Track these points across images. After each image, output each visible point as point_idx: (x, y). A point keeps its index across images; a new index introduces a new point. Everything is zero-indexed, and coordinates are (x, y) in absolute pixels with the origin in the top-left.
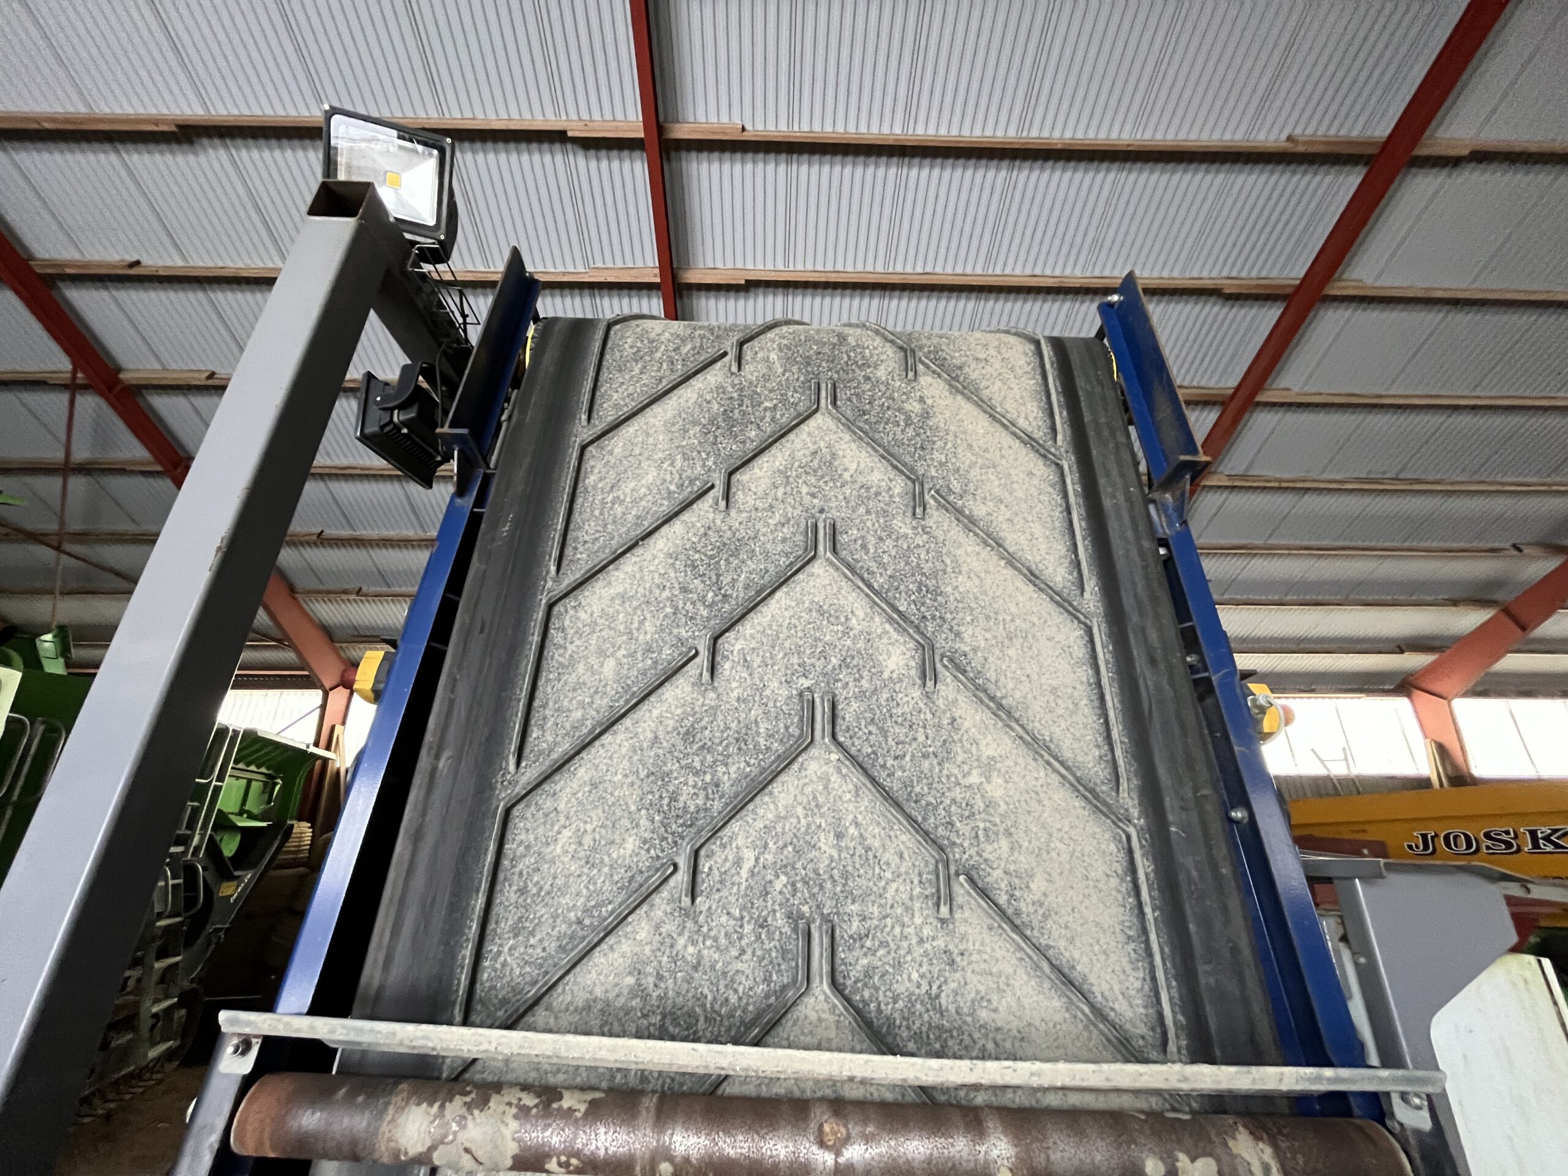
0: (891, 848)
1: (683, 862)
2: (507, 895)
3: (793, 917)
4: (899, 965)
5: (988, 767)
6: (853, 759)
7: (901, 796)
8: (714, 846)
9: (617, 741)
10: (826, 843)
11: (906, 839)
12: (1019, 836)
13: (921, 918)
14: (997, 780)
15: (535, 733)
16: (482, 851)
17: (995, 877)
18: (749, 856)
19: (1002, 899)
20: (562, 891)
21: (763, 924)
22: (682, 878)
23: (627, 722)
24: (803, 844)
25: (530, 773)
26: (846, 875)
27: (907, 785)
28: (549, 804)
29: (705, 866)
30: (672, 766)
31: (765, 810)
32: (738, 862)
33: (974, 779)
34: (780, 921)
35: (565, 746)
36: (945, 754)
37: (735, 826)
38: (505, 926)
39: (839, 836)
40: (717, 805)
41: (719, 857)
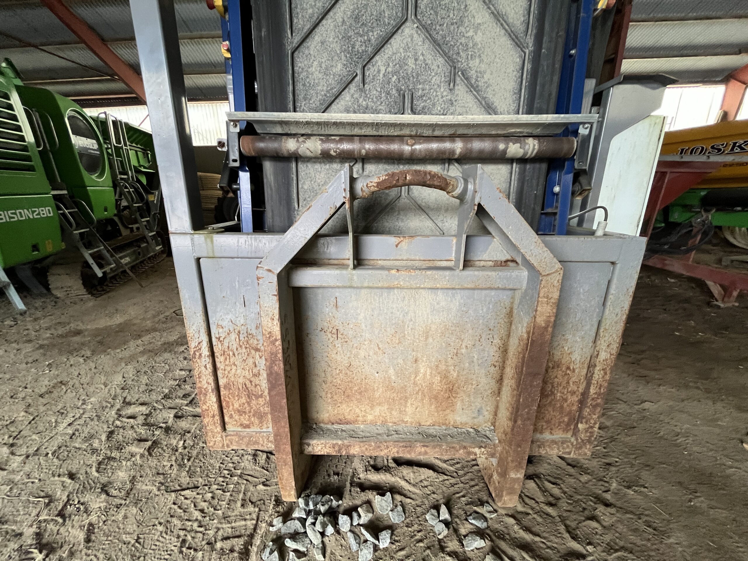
0: (435, 64)
1: (359, 72)
2: (299, 86)
3: (399, 90)
4: (434, 105)
5: (477, 27)
6: (423, 26)
7: (441, 42)
8: (369, 66)
9: (328, 23)
10: (411, 62)
11: (441, 61)
12: (483, 57)
13: (444, 90)
14: (480, 33)
15: (295, 21)
16: (286, 71)
17: (472, 73)
18: (383, 69)
19: (473, 81)
20: (318, 85)
21: (388, 93)
22: (359, 78)
23: (331, 13)
24: (402, 63)
25: (297, 39)
26: (418, 75)
27: (444, 37)
28: (307, 52)
29: (367, 73)
30: (351, 33)
31: (388, 50)
32: (379, 71)
33: (470, 34)
34: (394, 92)
35: (308, 26)
36: (461, 22)
37: (377, 58)
38: (301, 97)
39: (416, 60)
40: (370, 49)
41: (372, 70)
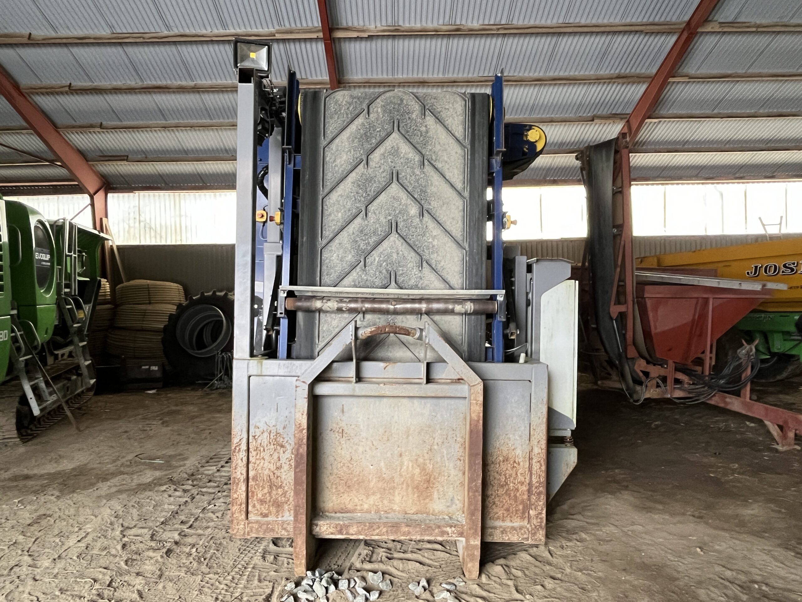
0: (410, 256)
1: (362, 260)
2: (324, 268)
3: (387, 271)
4: (410, 279)
5: (434, 237)
6: (401, 236)
7: (412, 245)
8: (369, 257)
9: (344, 233)
10: (395, 256)
11: (413, 254)
12: (440, 253)
13: (415, 271)
14: (436, 240)
15: (324, 232)
16: (317, 259)
17: (433, 263)
18: (377, 259)
19: (434, 266)
20: (336, 266)
21: (380, 272)
22: (362, 263)
23: (346, 229)
24: (389, 256)
25: (324, 242)
26: (399, 262)
27: (414, 242)
28: (330, 248)
29: (367, 261)
30: (358, 239)
31: (380, 249)
32: (375, 260)
33: (430, 240)
34: (384, 271)
35: (331, 236)
36: (424, 235)
37: (373, 252)
38: (325, 274)
39: (398, 254)
40: (369, 248)
41: (370, 259)
